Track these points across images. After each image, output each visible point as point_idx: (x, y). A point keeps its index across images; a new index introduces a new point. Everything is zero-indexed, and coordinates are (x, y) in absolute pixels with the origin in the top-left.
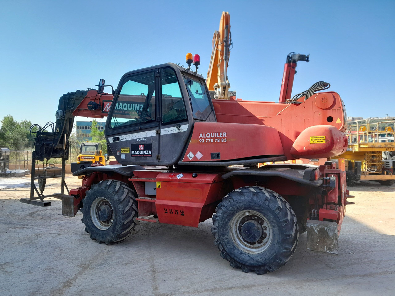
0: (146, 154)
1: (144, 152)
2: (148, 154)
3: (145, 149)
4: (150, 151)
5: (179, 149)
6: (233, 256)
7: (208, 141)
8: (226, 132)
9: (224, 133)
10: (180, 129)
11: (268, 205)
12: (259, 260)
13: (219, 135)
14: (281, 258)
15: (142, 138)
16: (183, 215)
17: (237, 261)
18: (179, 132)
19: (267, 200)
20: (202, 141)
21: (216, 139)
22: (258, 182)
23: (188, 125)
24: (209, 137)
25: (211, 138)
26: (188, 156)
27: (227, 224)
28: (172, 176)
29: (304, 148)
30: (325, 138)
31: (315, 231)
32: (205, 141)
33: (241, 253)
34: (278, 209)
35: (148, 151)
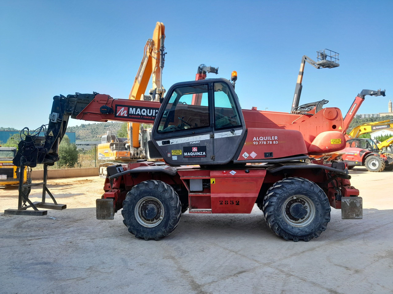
0: (200, 155)
1: (199, 154)
2: (203, 155)
3: (198, 151)
4: (204, 152)
5: (234, 150)
6: (287, 231)
7: (262, 143)
8: (277, 136)
9: (275, 137)
10: (234, 133)
11: (313, 190)
12: (308, 231)
13: (271, 138)
14: (323, 226)
15: (196, 141)
16: (238, 204)
17: (290, 234)
18: (234, 135)
19: (312, 186)
20: (256, 143)
21: (269, 142)
22: (286, 174)
23: (242, 130)
24: (262, 140)
25: (264, 141)
26: (243, 155)
27: (281, 207)
28: (224, 173)
29: (327, 148)
30: (341, 140)
31: (348, 204)
32: (259, 143)
33: (292, 228)
34: (320, 192)
35: (202, 153)
